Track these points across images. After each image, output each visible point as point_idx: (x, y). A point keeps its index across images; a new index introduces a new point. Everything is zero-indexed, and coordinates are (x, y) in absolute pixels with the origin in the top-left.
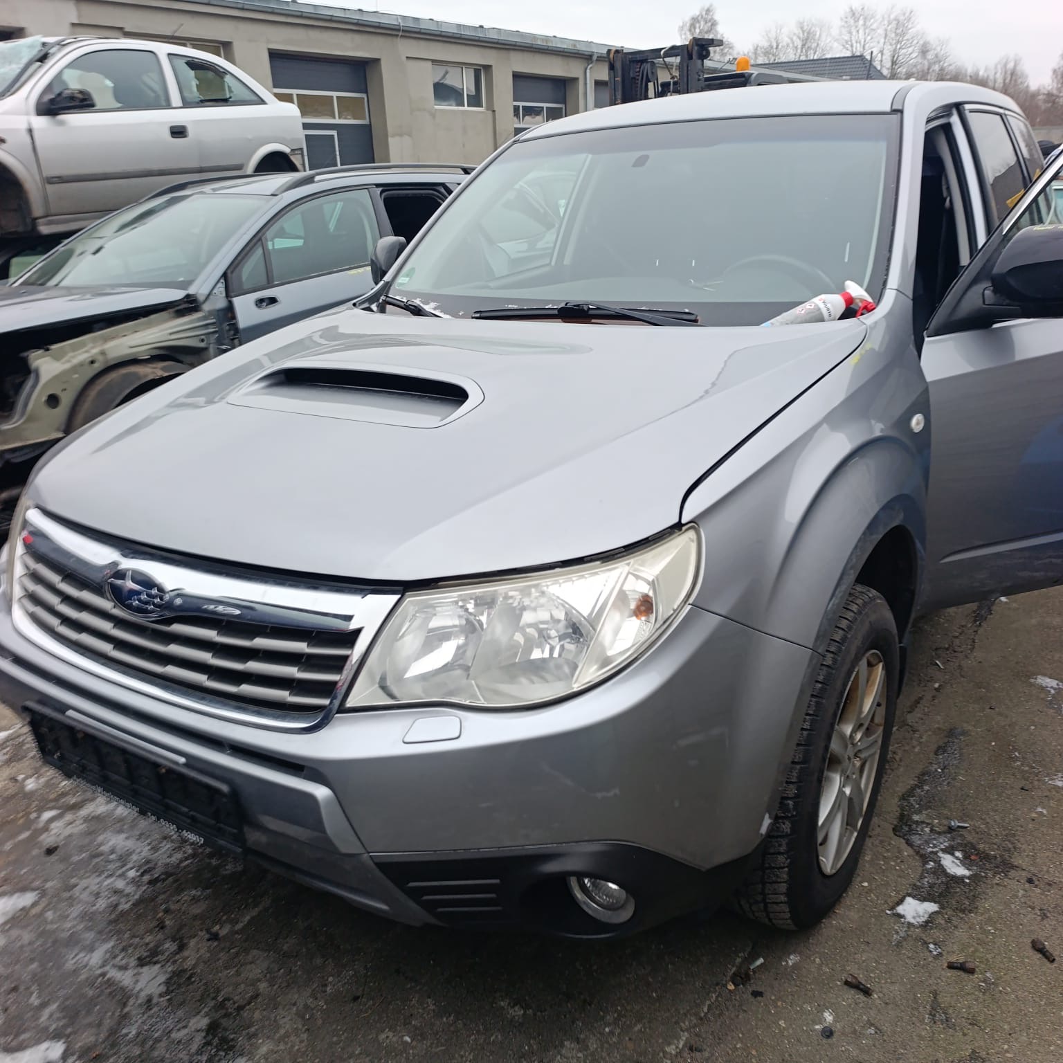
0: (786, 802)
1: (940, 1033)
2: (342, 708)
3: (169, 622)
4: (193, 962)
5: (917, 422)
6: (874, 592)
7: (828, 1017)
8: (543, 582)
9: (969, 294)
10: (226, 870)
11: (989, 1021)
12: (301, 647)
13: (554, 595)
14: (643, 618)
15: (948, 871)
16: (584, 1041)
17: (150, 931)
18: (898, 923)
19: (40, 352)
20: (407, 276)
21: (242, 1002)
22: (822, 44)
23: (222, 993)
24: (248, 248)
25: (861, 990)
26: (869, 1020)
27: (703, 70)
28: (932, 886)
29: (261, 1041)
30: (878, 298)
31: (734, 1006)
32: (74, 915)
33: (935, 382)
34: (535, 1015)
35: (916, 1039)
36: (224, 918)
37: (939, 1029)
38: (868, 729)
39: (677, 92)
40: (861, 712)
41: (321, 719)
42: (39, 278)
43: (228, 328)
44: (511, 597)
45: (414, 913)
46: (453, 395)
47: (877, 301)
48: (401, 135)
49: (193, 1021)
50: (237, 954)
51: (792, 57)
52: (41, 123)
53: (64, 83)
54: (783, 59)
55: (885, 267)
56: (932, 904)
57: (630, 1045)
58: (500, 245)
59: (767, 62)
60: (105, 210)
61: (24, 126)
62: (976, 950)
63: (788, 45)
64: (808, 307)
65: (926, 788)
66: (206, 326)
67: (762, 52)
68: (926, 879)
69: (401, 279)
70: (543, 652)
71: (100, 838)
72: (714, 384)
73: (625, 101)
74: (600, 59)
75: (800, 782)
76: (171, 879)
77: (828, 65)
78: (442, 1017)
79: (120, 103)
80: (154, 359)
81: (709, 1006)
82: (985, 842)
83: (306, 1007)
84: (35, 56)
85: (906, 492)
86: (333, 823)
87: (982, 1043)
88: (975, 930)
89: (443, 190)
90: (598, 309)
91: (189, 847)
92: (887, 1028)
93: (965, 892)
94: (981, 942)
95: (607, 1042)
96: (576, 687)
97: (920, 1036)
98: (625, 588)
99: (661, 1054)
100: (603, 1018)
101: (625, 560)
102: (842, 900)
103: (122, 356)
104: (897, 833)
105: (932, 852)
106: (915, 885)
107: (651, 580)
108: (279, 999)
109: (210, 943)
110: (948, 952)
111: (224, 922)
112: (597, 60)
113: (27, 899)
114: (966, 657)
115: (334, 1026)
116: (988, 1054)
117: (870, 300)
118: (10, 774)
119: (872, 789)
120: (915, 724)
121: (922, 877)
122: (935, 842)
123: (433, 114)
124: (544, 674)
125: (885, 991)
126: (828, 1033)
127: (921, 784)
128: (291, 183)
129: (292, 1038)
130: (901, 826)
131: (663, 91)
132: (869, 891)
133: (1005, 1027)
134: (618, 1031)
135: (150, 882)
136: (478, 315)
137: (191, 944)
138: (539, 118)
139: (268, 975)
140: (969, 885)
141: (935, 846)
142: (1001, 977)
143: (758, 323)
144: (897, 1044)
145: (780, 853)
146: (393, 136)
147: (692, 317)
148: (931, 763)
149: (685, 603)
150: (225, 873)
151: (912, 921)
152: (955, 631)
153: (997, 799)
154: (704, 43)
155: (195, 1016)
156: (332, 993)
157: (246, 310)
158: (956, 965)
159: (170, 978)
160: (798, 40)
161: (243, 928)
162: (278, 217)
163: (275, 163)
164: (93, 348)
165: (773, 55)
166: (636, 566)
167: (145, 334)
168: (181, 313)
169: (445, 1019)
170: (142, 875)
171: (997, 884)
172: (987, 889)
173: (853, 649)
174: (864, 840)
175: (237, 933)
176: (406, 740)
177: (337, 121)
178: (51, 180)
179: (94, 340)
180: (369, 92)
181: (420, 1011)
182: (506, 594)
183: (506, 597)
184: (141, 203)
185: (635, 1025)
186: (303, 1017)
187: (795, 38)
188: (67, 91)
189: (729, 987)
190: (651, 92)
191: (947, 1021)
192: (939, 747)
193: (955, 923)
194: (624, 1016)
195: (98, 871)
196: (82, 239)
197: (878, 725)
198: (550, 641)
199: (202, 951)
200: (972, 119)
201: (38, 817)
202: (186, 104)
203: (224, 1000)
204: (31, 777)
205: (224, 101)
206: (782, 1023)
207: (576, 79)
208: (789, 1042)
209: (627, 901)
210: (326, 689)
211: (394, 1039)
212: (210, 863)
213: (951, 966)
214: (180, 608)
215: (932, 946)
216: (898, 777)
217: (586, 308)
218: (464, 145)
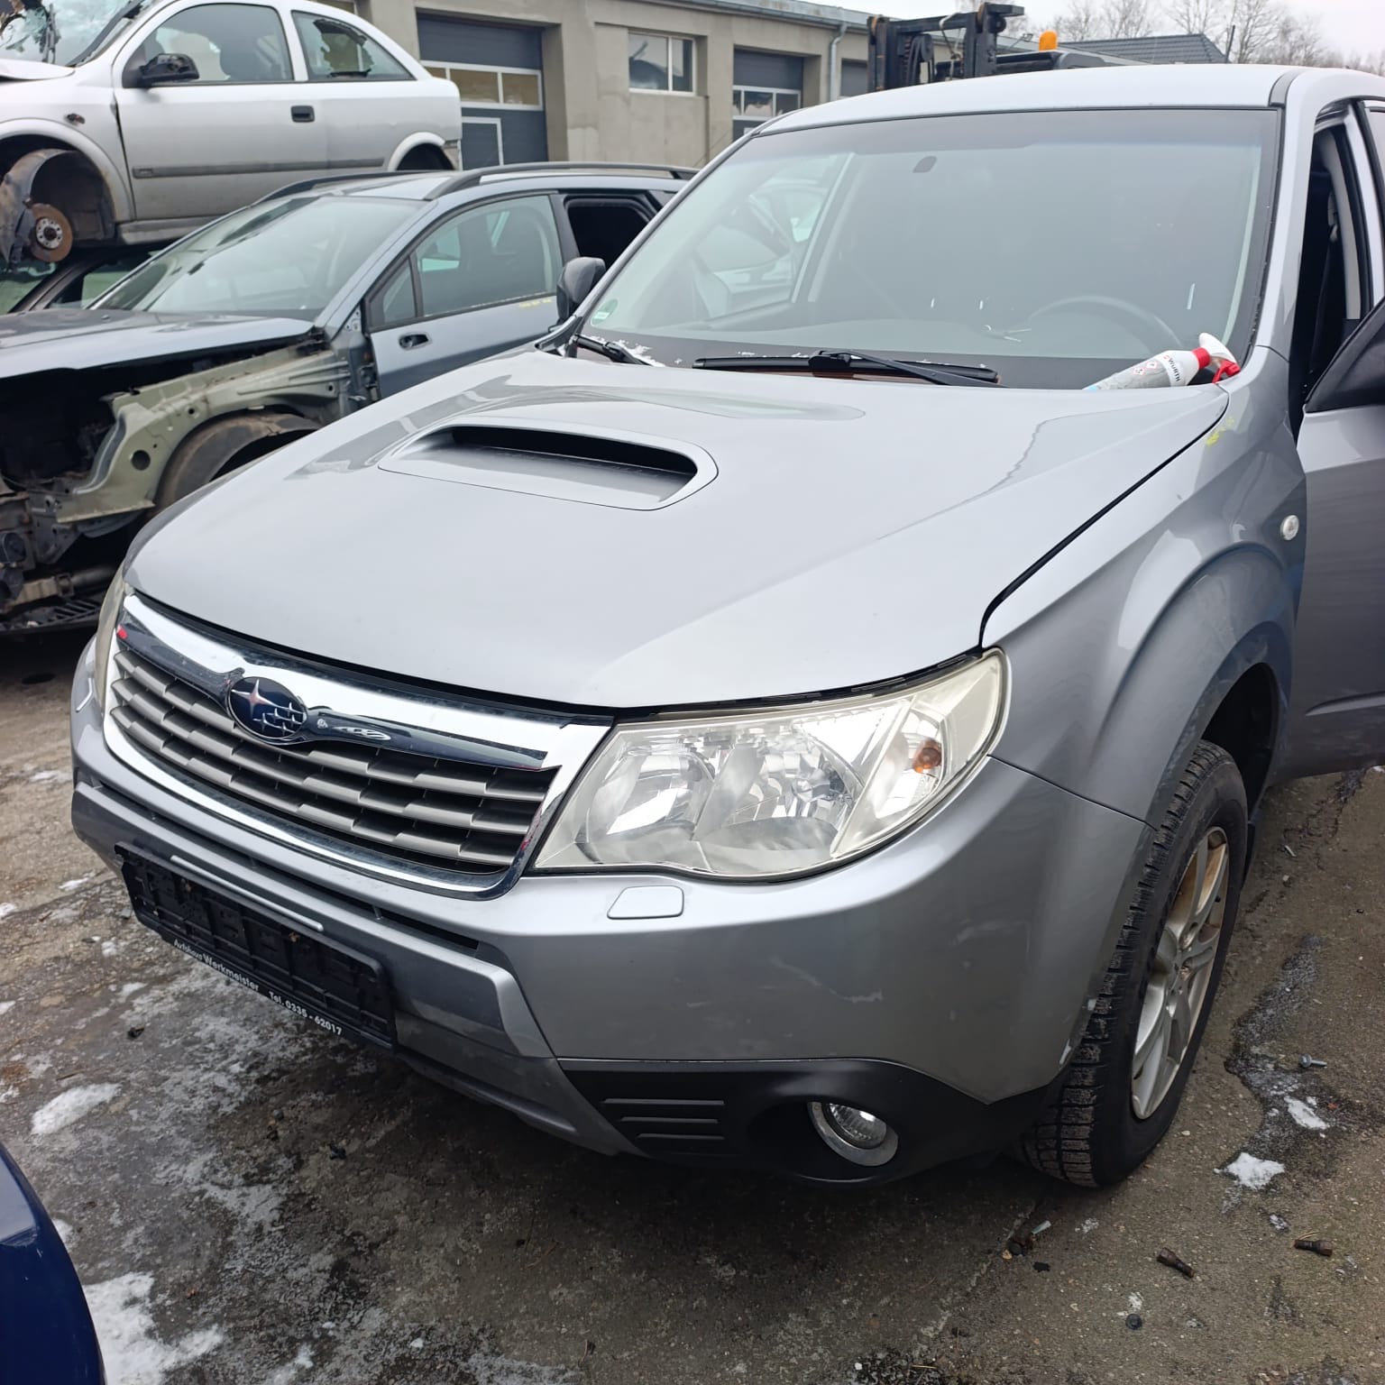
0: (1096, 1021)
1: (1283, 1331)
2: (529, 870)
3: (307, 748)
4: (314, 1185)
5: (1289, 526)
6: (1220, 751)
7: (1136, 1302)
8: (795, 718)
9: (1369, 355)
10: (353, 1070)
11: (1350, 1319)
12: (478, 788)
13: (810, 735)
14: (926, 771)
15: (1298, 1122)
16: (814, 1313)
17: (258, 1143)
18: (1230, 1186)
19: (128, 395)
20: (606, 310)
21: (375, 1239)
22: (1148, 18)
23: (350, 1227)
24: (391, 270)
25: (1180, 1270)
26: (1189, 1309)
27: (995, 49)
28: (1275, 1140)
29: (399, 1289)
30: (1243, 358)
31: (1011, 1281)
32: (164, 1115)
33: (1314, 474)
34: (751, 1277)
35: (1251, 1336)
36: (352, 1131)
37: (1282, 1326)
38: (1201, 931)
39: (959, 76)
40: (1195, 907)
41: (501, 882)
42: (123, 301)
43: (363, 373)
44: (753, 736)
45: (607, 1137)
46: (677, 467)
47: (1241, 361)
48: (584, 127)
49: (313, 1259)
50: (369, 1178)
51: (1106, 34)
52: (129, 97)
53: (159, 46)
54: (1094, 37)
55: (1254, 317)
56: (1276, 1164)
57: (875, 1324)
58: (717, 274)
59: (1073, 40)
60: (208, 214)
61: (108, 102)
62: (1334, 1227)
63: (1101, 18)
64: (1149, 366)
65: (1270, 1012)
66: (336, 369)
67: (1066, 27)
68: (1268, 1131)
69: (598, 315)
70: (788, 810)
71: (196, 1021)
72: (1018, 466)
73: (888, 87)
74: (854, 31)
75: (1115, 995)
76: (284, 1078)
77: (1155, 46)
78: (630, 1273)
79: (228, 74)
80: (270, 410)
81: (978, 1278)
82: (1348, 1086)
83: (457, 1248)
84: (122, 10)
85: (1270, 618)
86: (513, 1017)
87: (1339, 1348)
88: (1334, 1201)
89: (645, 200)
90: (864, 360)
91: (306, 1039)
92: (1214, 1321)
93: (1320, 1151)
94: (1340, 1217)
95: (845, 1318)
96: (835, 857)
97: (1256, 1333)
98: (904, 730)
99: (915, 1337)
100: (838, 1287)
101: (905, 694)
102: (1155, 1151)
103: (228, 406)
104: (1230, 1069)
105: (1276, 1096)
106: (1252, 1138)
107: (939, 721)
108: (422, 1237)
109: (334, 1161)
110: (1296, 1227)
111: (353, 1136)
112: (847, 32)
113: (106, 1092)
114: (1327, 843)
115: (493, 1276)
116: (1347, 1361)
117: (1233, 360)
118: (83, 934)
119: (1201, 1010)
120: (1256, 929)
121: (1262, 1128)
122: (1280, 1083)
123: (627, 100)
124: (787, 839)
125: (1211, 1272)
126: (1135, 1323)
127: (1263, 1005)
128: (446, 186)
129: (440, 1288)
130: (1235, 1060)
131: (941, 73)
132: (1191, 1142)
133: (1371, 1328)
134: (859, 1303)
135: (258, 1081)
136: (701, 364)
137: (310, 1162)
138: (766, 108)
139: (408, 1207)
140: (1325, 1141)
141: (1280, 1088)
142: (1367, 1263)
143: (1080, 384)
144: (1225, 1342)
145: (1084, 1087)
146: (574, 127)
147: (990, 376)
148: (1277, 980)
149: (983, 753)
150: (351, 1074)
151: (1248, 1184)
152: (1312, 808)
153: (1365, 1031)
154: (998, 11)
155: (316, 1252)
156: (490, 1233)
157: (388, 351)
158: (1306, 1244)
159: (284, 1204)
160: (1117, 13)
161: (377, 1145)
162: (431, 229)
163: (425, 158)
164: (192, 393)
165: (1081, 31)
166: (920, 702)
167: (258, 377)
168: (304, 352)
169: (634, 1276)
170: (248, 1071)
171: (1363, 1142)
172: (1350, 1147)
173: (1193, 826)
174: (1187, 1075)
175: (368, 1151)
176: (612, 915)
177: (501, 105)
178: (139, 174)
179: (193, 383)
180: (545, 68)
181: (602, 1263)
182: (747, 730)
183: (746, 736)
184: (252, 207)
185: (881, 1298)
186: (453, 1262)
187: (1113, 9)
188: (161, 57)
189: (1005, 1257)
190: (924, 75)
191: (1293, 1316)
192: (1287, 960)
193: (1305, 1189)
194: (868, 1286)
195: (193, 1062)
196: (176, 252)
197: (1214, 926)
198: (800, 795)
199: (324, 1172)
200: (1374, 120)
201: (119, 990)
202: (313, 78)
203: (354, 1234)
204: (109, 939)
205: (363, 76)
206: (1074, 1306)
207: (817, 57)
208: (1083, 1332)
209: (887, 1136)
210: (510, 844)
211: (570, 1297)
212: (334, 1061)
213: (1300, 1246)
214: (325, 731)
215: (1274, 1218)
216: (1232, 995)
217: (846, 359)
218: (666, 142)
